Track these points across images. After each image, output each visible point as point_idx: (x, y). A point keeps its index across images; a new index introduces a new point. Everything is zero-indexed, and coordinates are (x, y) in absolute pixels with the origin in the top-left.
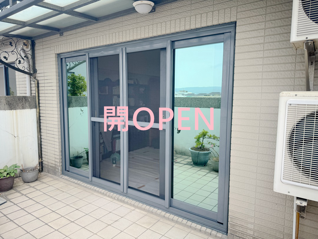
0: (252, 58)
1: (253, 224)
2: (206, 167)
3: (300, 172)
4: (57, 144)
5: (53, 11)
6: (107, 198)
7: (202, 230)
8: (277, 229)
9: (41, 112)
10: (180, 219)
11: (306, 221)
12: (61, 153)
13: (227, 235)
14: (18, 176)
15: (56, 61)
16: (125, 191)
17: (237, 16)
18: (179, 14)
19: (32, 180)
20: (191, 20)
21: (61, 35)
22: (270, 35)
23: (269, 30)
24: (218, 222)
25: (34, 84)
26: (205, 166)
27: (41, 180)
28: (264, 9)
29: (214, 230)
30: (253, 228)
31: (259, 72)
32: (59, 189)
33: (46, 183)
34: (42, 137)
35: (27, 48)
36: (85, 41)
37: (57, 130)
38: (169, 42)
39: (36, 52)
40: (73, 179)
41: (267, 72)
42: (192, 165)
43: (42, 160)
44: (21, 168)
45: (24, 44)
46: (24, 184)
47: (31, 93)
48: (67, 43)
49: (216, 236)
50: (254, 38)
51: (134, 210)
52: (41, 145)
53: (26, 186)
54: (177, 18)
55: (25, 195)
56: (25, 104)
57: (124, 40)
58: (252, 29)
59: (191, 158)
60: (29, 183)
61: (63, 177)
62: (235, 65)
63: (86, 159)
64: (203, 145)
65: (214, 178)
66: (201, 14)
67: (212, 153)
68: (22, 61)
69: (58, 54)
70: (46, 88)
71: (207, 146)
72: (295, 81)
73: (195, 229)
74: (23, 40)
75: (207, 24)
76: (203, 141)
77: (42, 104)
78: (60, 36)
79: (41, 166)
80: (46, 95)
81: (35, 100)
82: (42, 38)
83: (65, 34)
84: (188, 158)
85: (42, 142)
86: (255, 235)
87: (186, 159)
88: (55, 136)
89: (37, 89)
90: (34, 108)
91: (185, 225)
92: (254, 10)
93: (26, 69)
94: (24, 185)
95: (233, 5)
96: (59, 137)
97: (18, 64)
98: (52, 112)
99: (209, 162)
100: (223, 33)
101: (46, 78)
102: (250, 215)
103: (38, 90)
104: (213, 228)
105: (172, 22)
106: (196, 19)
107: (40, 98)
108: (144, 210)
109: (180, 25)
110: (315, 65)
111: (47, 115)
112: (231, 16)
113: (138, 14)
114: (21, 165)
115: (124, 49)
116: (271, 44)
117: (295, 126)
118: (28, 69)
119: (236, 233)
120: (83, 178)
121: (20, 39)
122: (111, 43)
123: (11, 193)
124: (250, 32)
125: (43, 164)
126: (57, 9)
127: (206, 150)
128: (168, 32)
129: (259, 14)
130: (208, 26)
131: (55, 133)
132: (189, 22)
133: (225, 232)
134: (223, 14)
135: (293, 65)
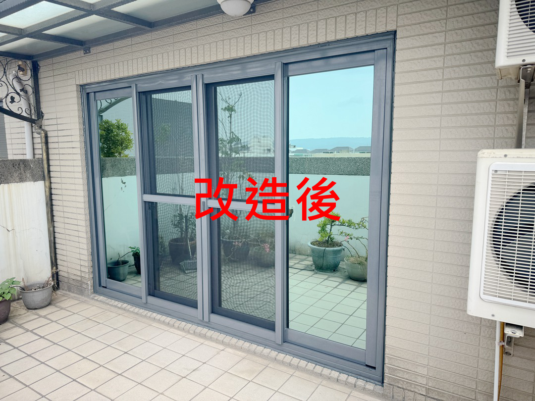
0: (424, 93)
1: (425, 367)
2: (338, 274)
3: (512, 283)
4: (85, 241)
5: (74, 9)
6: (176, 331)
7: (340, 380)
8: (466, 374)
9: (53, 186)
10: (303, 363)
11: (514, 358)
12: (90, 257)
13: (383, 386)
14: (16, 298)
15: (78, 98)
16: (206, 319)
17: (397, 21)
18: (298, 17)
19: (42, 305)
20: (319, 27)
21: (86, 53)
22: (453, 54)
23: (452, 45)
24: (367, 366)
25: (40, 139)
26: (334, 271)
27: (58, 304)
28: (443, 10)
29: (360, 379)
30: (426, 374)
31: (435, 116)
32: (90, 318)
33: (67, 309)
34: (56, 230)
35: (25, 74)
36: (130, 62)
37: (83, 217)
38: (279, 65)
39: (41, 81)
40: (113, 301)
41: (449, 115)
42: (314, 270)
43: (57, 269)
44: (22, 285)
45: (20, 68)
46: (28, 312)
47: (34, 154)
48: (98, 67)
49: (364, 388)
50: (426, 58)
51: (223, 350)
52: (55, 243)
53: (31, 315)
54: (294, 24)
55: (31, 331)
56: (25, 173)
57: (201, 61)
58: (422, 45)
59: (311, 259)
60: (36, 311)
61: (95, 298)
62: (395, 105)
63: (133, 265)
64: (332, 236)
65: (352, 292)
66: (336, 18)
67: (346, 249)
68: (17, 97)
69: (82, 86)
70: (61, 145)
71: (338, 238)
72: (496, 131)
73: (329, 378)
74: (16, 60)
75: (345, 34)
76: (331, 230)
77: (54, 172)
78: (84, 54)
79: (55, 280)
80: (62, 157)
81: (41, 166)
82: (52, 57)
83: (94, 50)
84: (307, 258)
85: (56, 239)
86: (430, 385)
87: (303, 260)
88: (80, 228)
89: (44, 147)
90: (41, 180)
91: (312, 373)
92: (426, 12)
93: (24, 111)
94: (28, 314)
95: (391, 4)
96: (86, 230)
97: (9, 104)
98: (73, 187)
99: (342, 265)
100: (374, 51)
101: (60, 127)
102: (422, 353)
103: (47, 148)
104: (358, 375)
105: (284, 30)
106: (326, 26)
107: (51, 163)
108: (241, 349)
109: (299, 37)
110: (529, 104)
111: (64, 192)
112: (388, 21)
113: (225, 17)
114: (21, 280)
115: (200, 77)
116: (455, 68)
117: (505, 207)
118: (28, 112)
119: (398, 382)
120: (131, 299)
121: (10, 59)
122: (177, 66)
123: (6, 328)
124: (420, 48)
125: (59, 277)
126: (82, 7)
127: (337, 245)
128: (278, 48)
129: (435, 18)
130: (348, 39)
131: (80, 223)
132: (316, 31)
133: (378, 381)
134: (374, 18)
135: (493, 103)
